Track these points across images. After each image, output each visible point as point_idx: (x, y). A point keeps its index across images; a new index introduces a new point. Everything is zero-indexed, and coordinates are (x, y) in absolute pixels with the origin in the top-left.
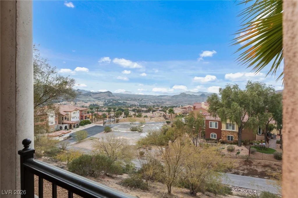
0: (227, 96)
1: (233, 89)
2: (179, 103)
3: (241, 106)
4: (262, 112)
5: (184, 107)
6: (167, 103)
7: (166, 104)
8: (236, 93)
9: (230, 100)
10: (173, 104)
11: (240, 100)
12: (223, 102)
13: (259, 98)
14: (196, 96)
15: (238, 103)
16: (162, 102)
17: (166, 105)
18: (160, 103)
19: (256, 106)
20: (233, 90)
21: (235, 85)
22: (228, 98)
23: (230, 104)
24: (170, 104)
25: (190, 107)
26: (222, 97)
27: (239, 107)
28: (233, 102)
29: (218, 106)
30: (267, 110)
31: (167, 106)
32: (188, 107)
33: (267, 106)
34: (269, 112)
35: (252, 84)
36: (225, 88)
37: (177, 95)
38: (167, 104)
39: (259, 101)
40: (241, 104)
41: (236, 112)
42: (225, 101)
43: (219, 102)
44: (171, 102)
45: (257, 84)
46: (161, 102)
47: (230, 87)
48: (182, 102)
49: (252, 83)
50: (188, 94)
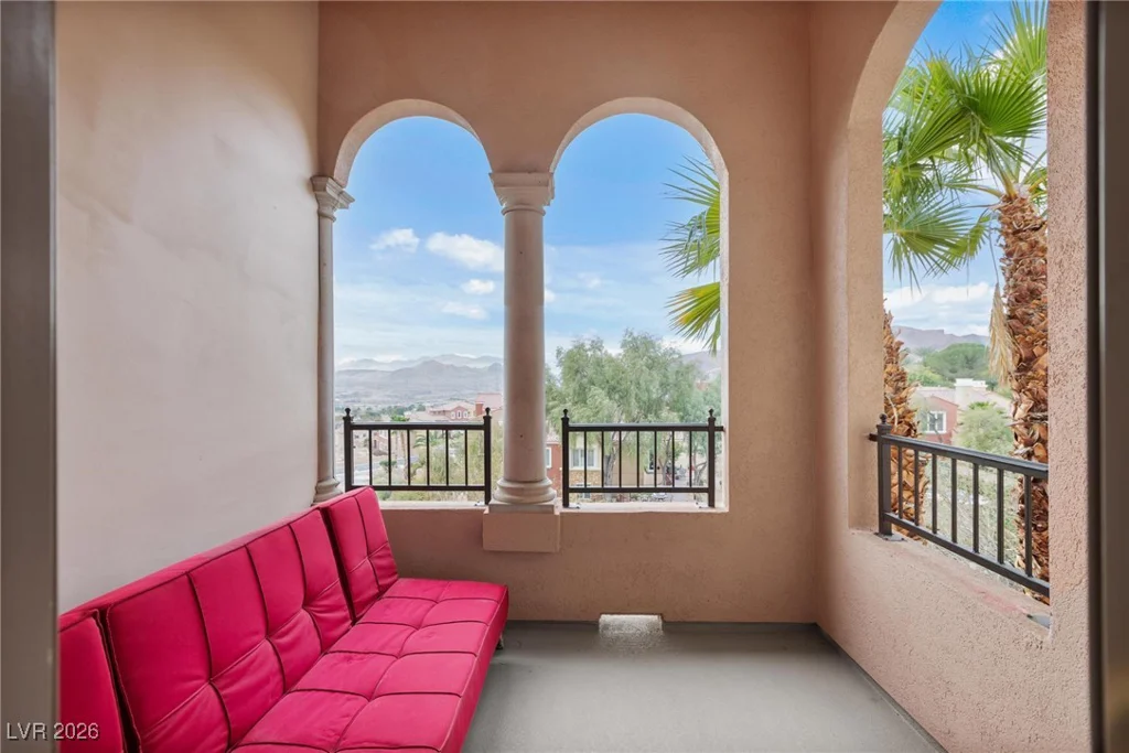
0: (577, 371)
1: (589, 350)
2: (419, 397)
3: (610, 399)
4: (656, 411)
5: (441, 409)
6: (374, 398)
7: (370, 403)
8: (599, 363)
9: (585, 380)
10: (396, 399)
11: (608, 382)
12: (568, 387)
13: (650, 374)
14: (475, 370)
15: (603, 389)
16: (356, 394)
17: (368, 406)
18: (345, 396)
19: (645, 397)
20: (589, 353)
21: (594, 339)
22: (579, 375)
23: (585, 394)
24: (386, 399)
25: (459, 408)
26: (564, 373)
27: (607, 401)
28: (593, 388)
29: (554, 399)
30: (667, 405)
31: (374, 410)
32: (455, 410)
33: (667, 396)
34: (672, 409)
35: (634, 339)
36: (571, 348)
37: (410, 369)
38: (374, 402)
39: (651, 381)
40: (611, 391)
41: (600, 415)
42: (574, 385)
43: (554, 390)
44: (388, 393)
45: (645, 338)
46: (350, 396)
47: (583, 345)
48: (430, 392)
49: (635, 335)
50: (448, 366)
